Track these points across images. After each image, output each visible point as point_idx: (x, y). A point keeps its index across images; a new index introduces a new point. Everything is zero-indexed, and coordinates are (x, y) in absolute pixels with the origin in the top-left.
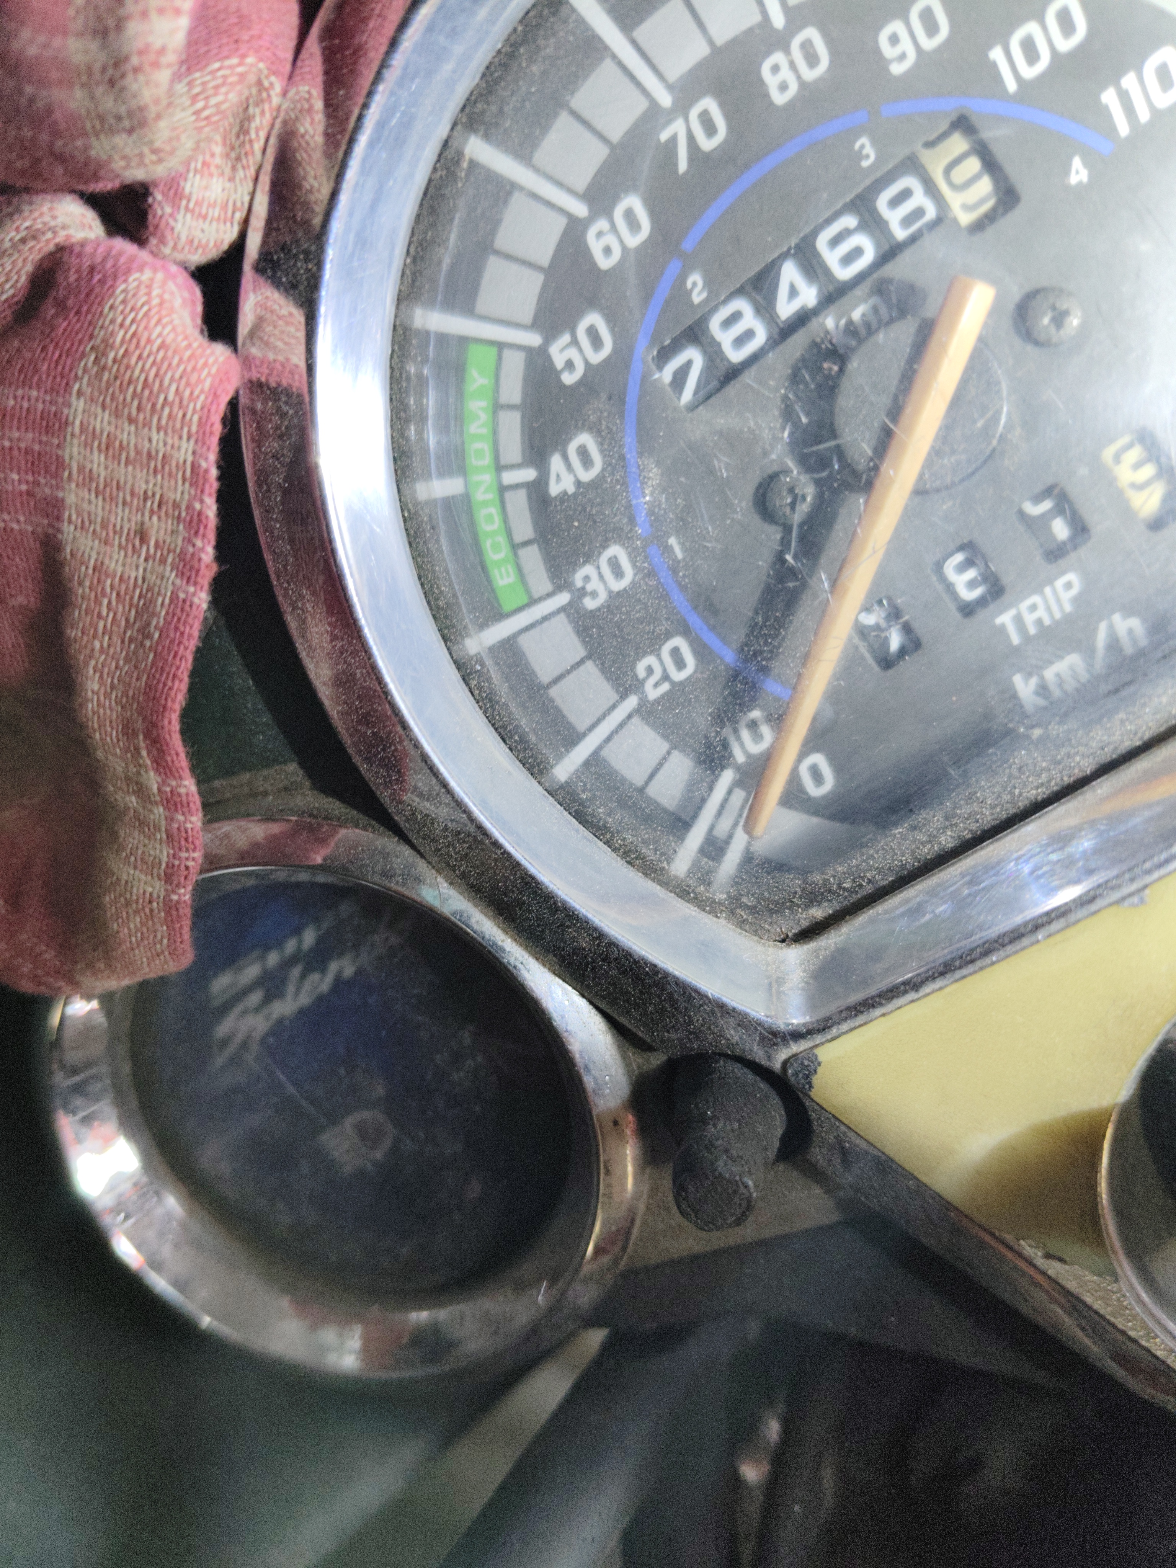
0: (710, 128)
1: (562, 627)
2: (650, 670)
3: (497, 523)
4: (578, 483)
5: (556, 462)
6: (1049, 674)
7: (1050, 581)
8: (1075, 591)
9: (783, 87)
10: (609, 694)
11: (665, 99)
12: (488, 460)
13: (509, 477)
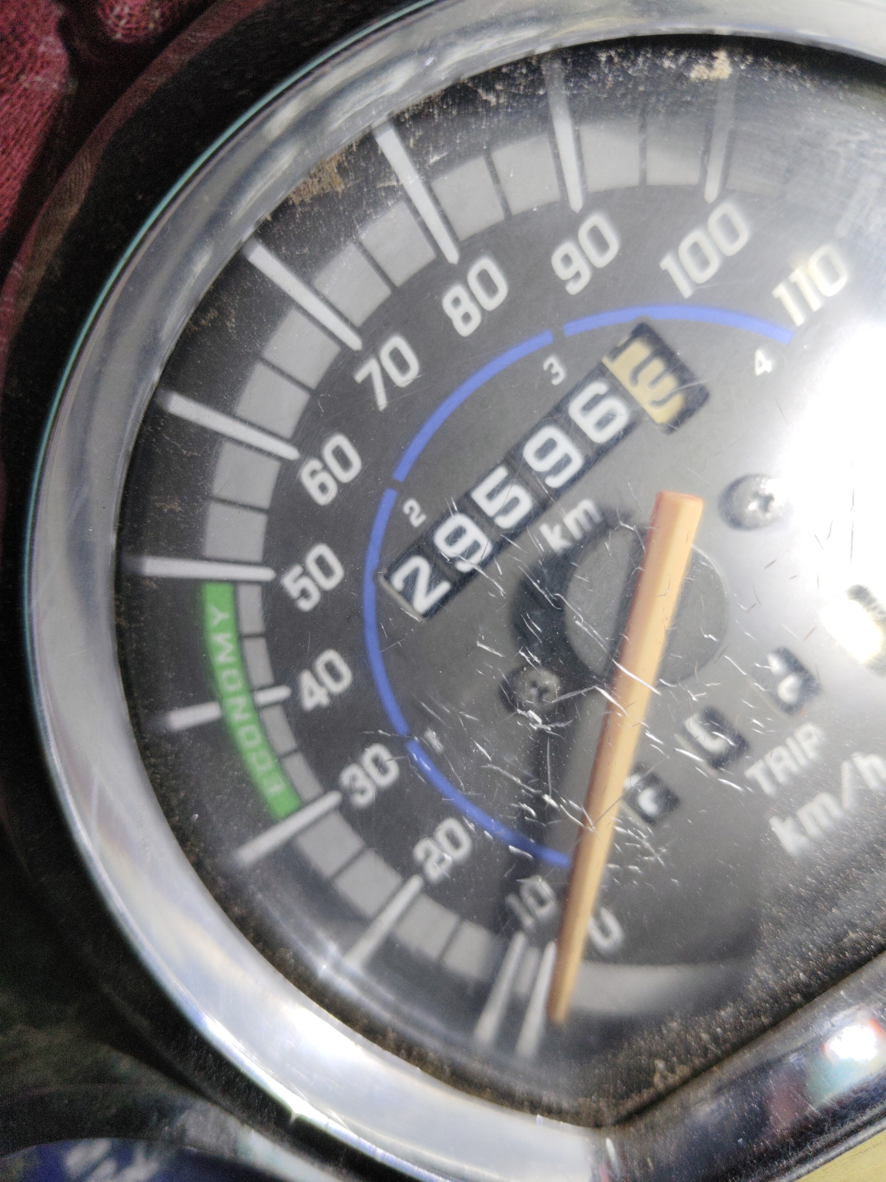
0: (402, 365)
1: (338, 825)
2: (428, 854)
3: (258, 740)
4: (330, 695)
5: (306, 679)
6: (803, 814)
7: (792, 735)
8: (815, 740)
9: (467, 318)
10: (392, 879)
11: (354, 342)
12: (239, 685)
13: (265, 697)
